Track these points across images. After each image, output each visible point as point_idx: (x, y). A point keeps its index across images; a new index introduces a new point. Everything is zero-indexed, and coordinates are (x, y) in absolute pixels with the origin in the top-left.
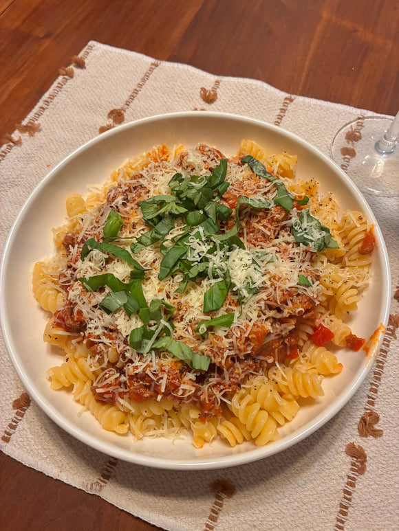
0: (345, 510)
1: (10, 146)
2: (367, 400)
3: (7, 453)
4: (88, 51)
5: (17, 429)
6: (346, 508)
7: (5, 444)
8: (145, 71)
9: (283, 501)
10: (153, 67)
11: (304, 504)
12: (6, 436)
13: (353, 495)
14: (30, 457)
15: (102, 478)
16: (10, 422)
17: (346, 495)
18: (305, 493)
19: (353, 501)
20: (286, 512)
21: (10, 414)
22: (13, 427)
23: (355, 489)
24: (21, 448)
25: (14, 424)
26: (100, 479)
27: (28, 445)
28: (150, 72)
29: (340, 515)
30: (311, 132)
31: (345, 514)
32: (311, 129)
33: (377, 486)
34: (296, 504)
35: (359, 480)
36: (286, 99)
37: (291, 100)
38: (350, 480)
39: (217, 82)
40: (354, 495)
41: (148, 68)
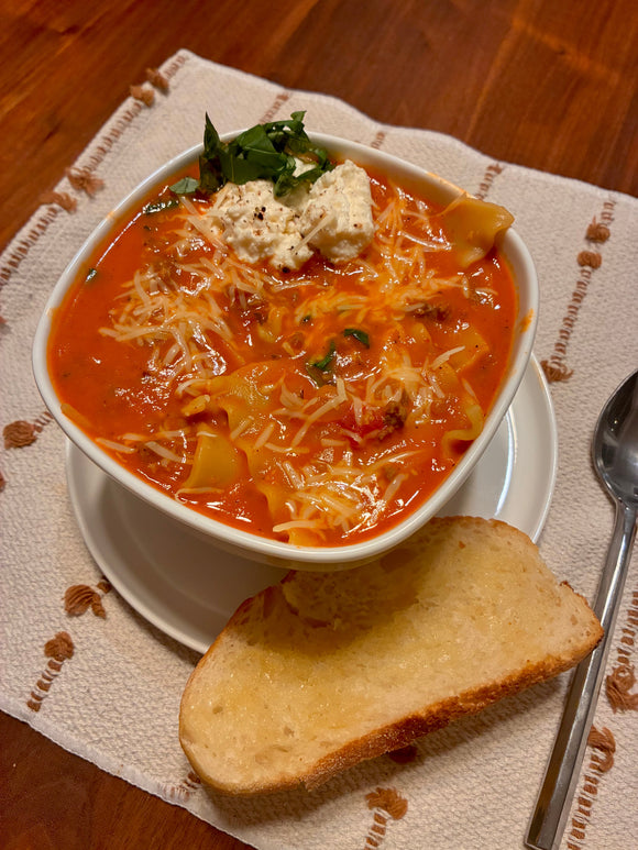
0: (581, 830)
1: (52, 210)
2: (617, 655)
3: (36, 729)
4: (178, 63)
5: (51, 689)
6: (582, 826)
7: (34, 713)
8: (267, 107)
9: (483, 820)
10: (280, 101)
11: (516, 822)
12: (34, 700)
13: (593, 806)
14: (74, 737)
15: (189, 781)
16: (40, 678)
17: (583, 807)
18: (518, 806)
19: (593, 814)
20: (486, 836)
21: (39, 665)
22: (45, 687)
23: (597, 797)
24: (59, 721)
25: (46, 682)
26: (186, 782)
27: (70, 717)
28: (274, 110)
29: (573, 838)
30: (528, 224)
31: (581, 836)
32: (529, 221)
33: (630, 790)
34: (503, 823)
35: (604, 782)
36: (490, 168)
37: (498, 171)
38: (589, 783)
39: (381, 135)
40: (595, 806)
41: (272, 102)
